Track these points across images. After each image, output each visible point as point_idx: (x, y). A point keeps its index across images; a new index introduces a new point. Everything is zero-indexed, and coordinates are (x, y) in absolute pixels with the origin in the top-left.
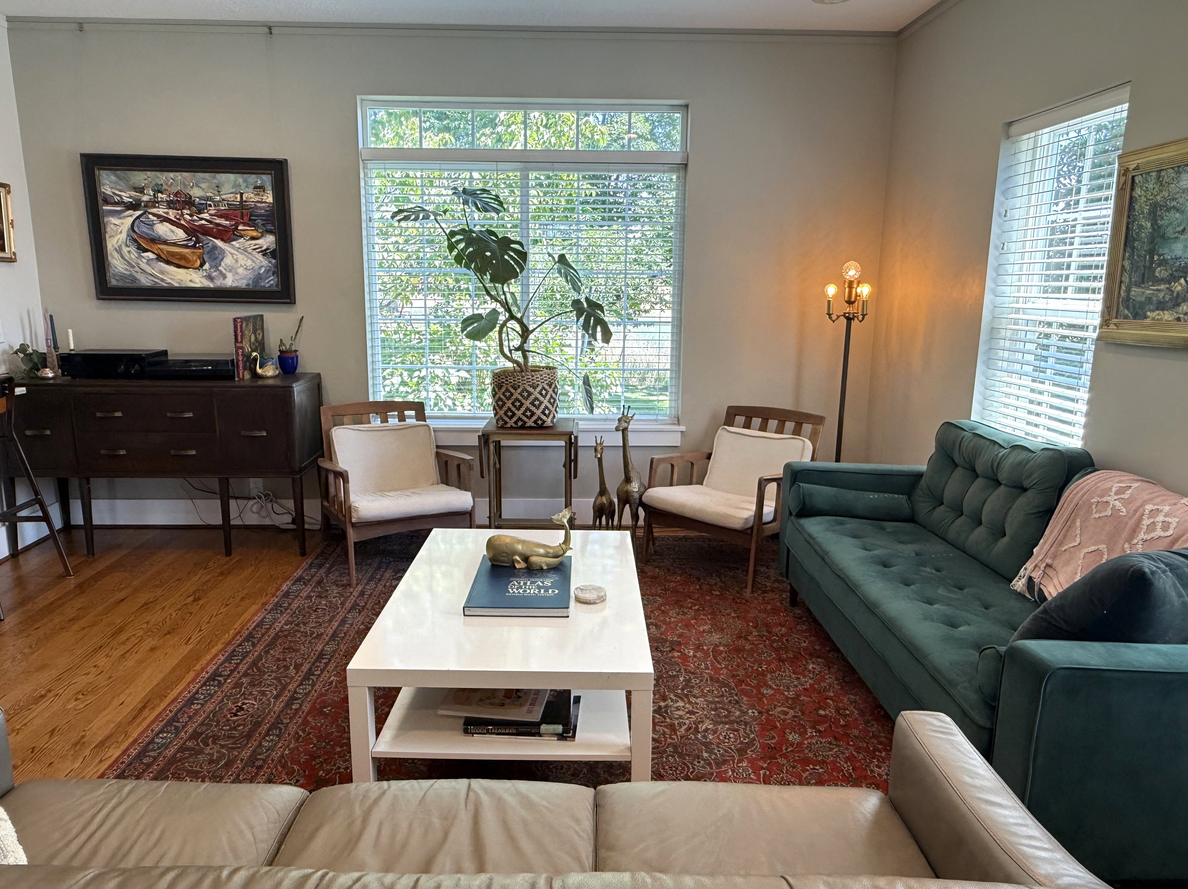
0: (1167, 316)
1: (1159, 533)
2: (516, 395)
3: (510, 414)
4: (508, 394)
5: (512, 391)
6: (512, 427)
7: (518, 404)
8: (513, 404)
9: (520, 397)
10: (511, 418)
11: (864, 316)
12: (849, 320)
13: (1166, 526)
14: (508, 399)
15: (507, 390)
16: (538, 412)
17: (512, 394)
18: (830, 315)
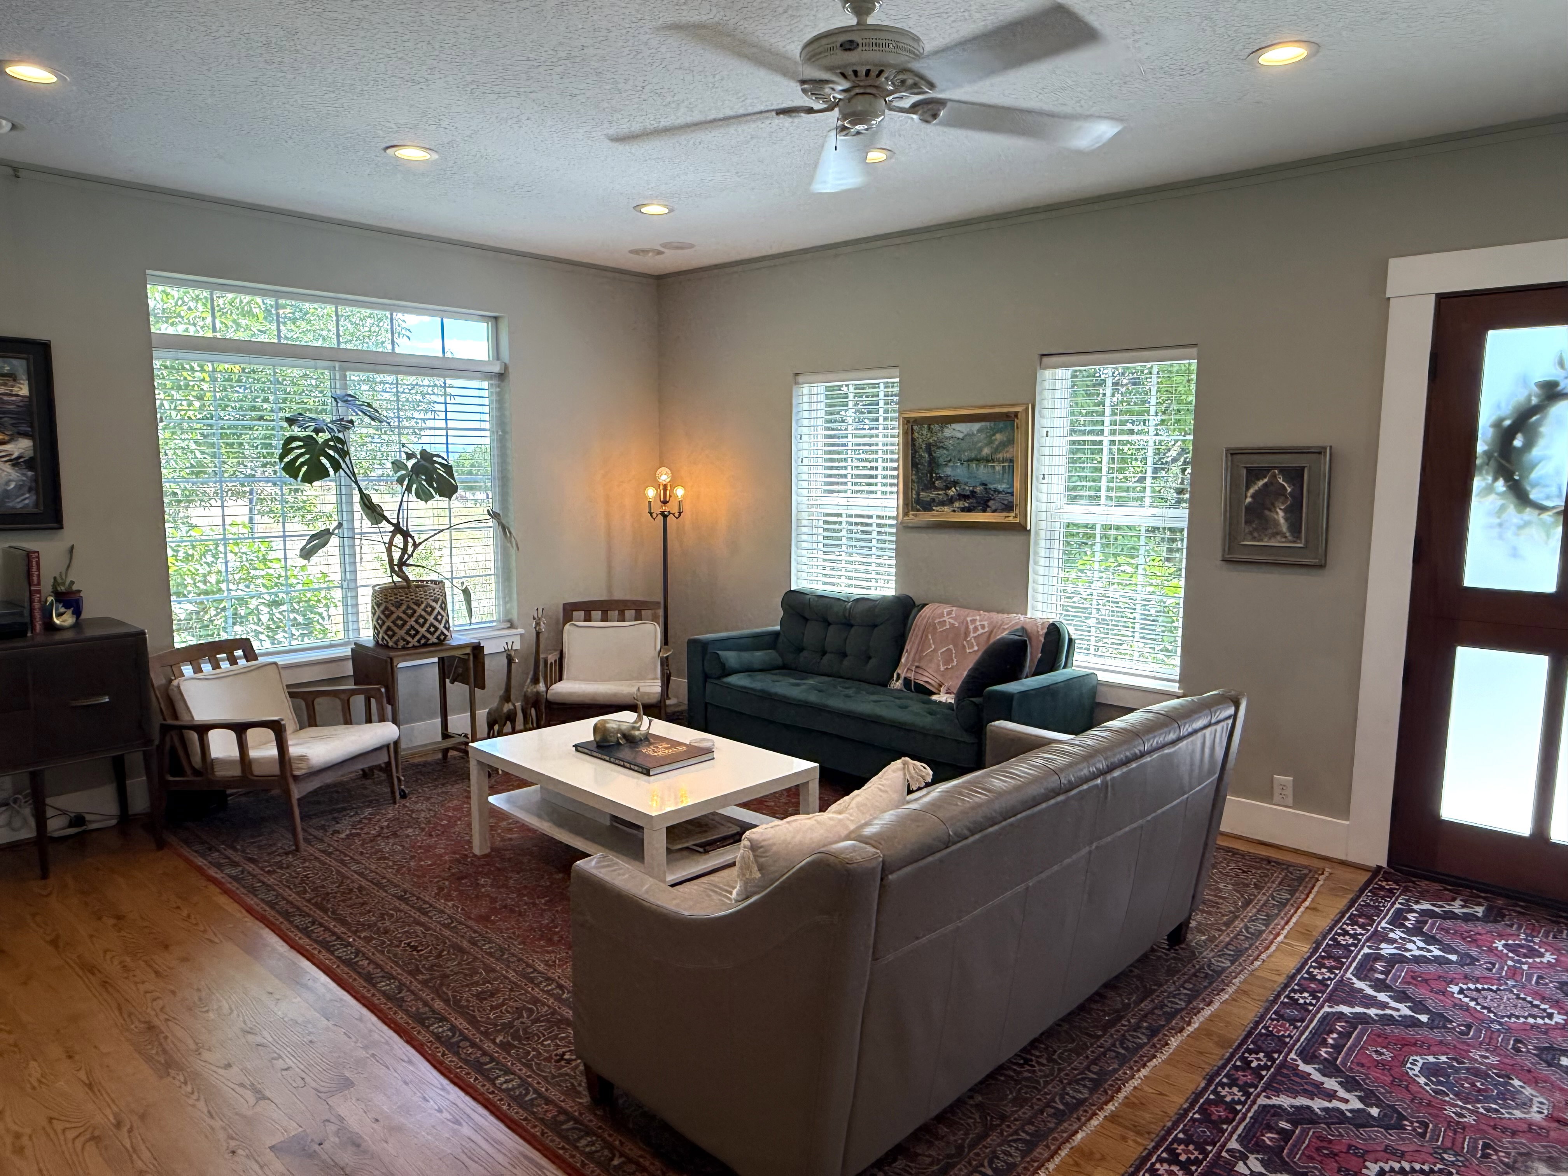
0: (946, 509)
1: (981, 631)
2: (420, 611)
3: (413, 632)
4: (410, 612)
5: (415, 607)
6: (414, 647)
7: (421, 621)
8: (416, 621)
9: (423, 613)
10: (413, 637)
11: (680, 513)
12: (665, 517)
13: (983, 627)
14: (411, 616)
15: (409, 607)
16: (423, 630)
17: (415, 612)
18: (651, 514)
